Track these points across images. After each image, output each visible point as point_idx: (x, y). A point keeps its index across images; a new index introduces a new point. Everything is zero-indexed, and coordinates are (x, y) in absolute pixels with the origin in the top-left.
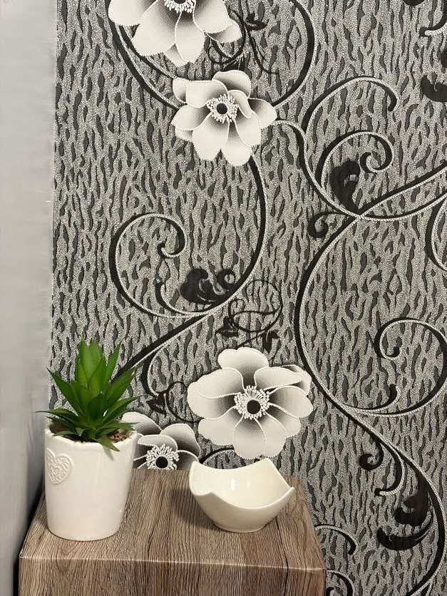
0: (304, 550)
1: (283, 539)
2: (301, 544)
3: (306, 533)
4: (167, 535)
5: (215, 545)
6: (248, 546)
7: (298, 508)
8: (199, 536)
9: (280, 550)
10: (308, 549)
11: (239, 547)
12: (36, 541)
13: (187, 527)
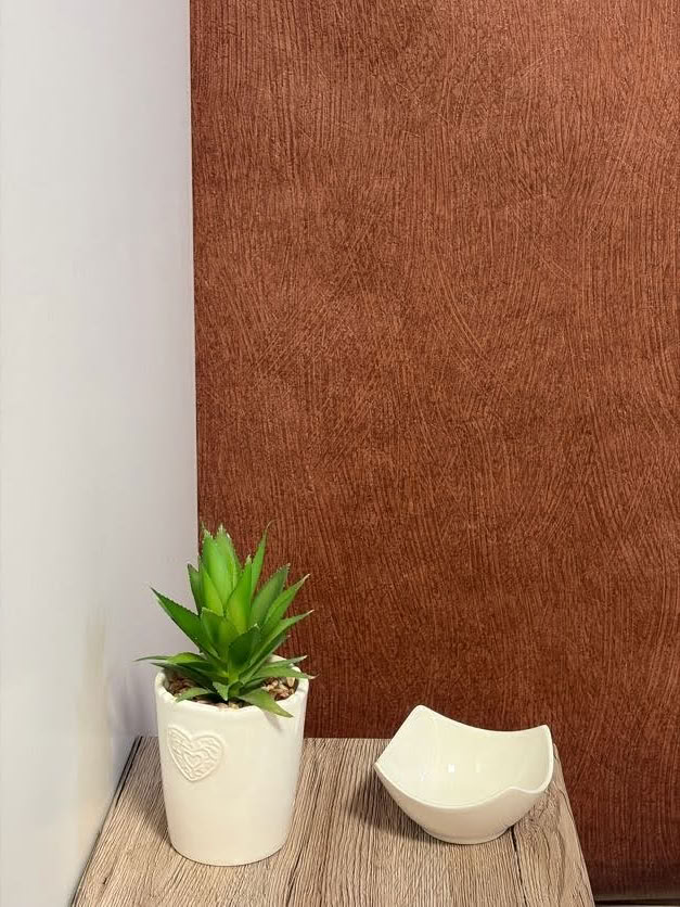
0: (560, 894)
1: (524, 872)
2: (555, 882)
3: (563, 857)
4: (321, 870)
5: (404, 887)
6: (462, 889)
7: (552, 809)
8: (377, 868)
9: (518, 895)
10: (568, 892)
11: (447, 891)
12: (98, 887)
13: (357, 852)
